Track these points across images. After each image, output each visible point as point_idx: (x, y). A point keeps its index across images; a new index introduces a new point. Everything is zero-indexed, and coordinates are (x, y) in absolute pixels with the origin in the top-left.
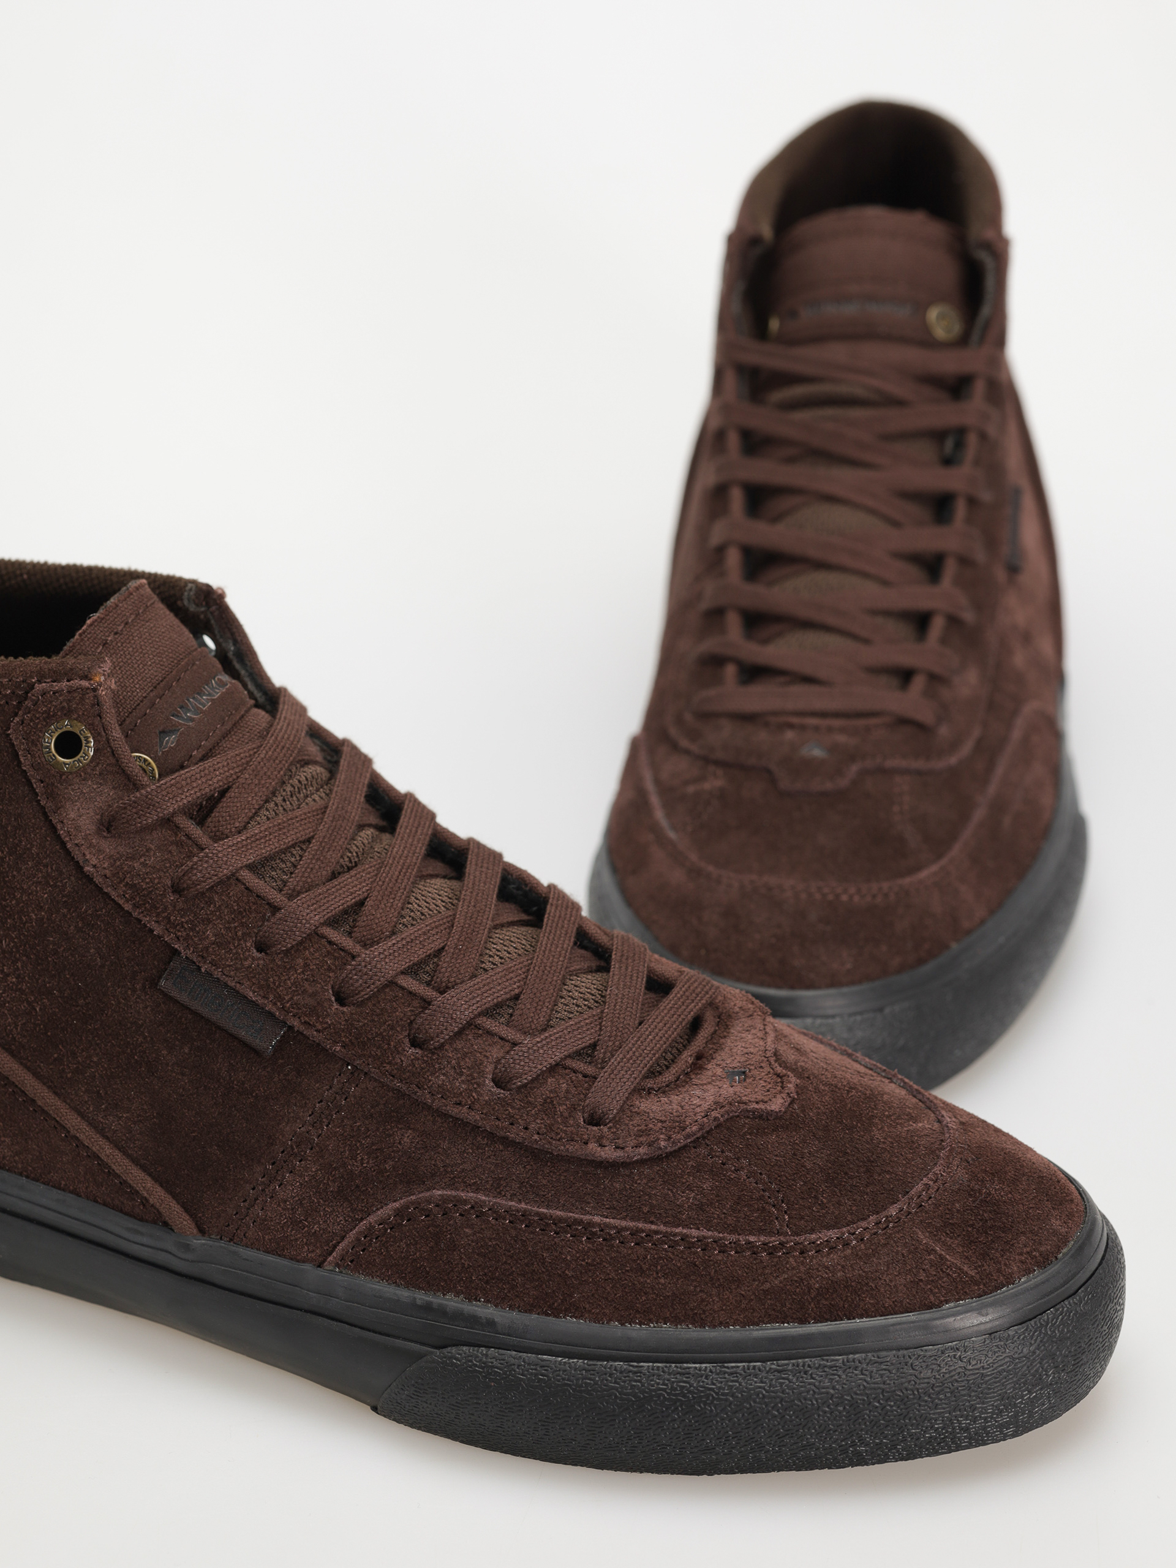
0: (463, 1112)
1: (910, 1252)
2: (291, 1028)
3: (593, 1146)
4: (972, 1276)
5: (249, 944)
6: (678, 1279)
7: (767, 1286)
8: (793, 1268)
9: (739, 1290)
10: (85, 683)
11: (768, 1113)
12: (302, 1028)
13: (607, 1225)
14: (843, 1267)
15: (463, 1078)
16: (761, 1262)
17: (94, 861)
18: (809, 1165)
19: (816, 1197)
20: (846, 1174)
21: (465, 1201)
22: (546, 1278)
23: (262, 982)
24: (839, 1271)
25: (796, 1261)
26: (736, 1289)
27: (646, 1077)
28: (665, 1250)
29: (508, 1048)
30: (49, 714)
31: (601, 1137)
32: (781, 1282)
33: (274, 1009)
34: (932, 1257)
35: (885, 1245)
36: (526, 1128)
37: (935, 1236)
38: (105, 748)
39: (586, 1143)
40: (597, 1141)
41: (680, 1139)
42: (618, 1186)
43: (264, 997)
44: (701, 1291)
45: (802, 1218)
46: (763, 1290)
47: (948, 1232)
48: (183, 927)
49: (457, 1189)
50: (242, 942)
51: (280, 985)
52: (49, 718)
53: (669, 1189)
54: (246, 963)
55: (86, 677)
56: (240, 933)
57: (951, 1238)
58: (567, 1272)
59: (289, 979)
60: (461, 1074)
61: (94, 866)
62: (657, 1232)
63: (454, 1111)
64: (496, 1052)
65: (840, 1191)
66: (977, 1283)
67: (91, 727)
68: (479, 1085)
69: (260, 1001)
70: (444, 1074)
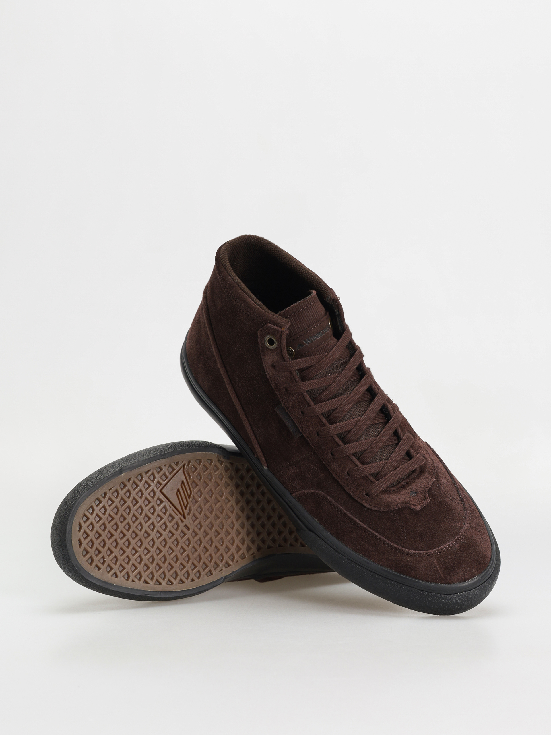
0: (337, 477)
1: (430, 565)
2: (303, 435)
3: (364, 502)
4: (443, 578)
5: (299, 411)
6: (370, 546)
7: (390, 558)
8: (399, 557)
9: (383, 556)
10: (280, 330)
11: (414, 510)
12: (306, 437)
13: (359, 524)
14: (411, 562)
15: (340, 469)
16: (392, 551)
17: (269, 372)
18: (418, 529)
19: (414, 539)
20: (426, 535)
21: (328, 499)
22: (340, 529)
23: (299, 422)
24: (410, 562)
25: (400, 555)
26: (383, 555)
27: (388, 487)
28: (370, 537)
29: (354, 466)
30: (268, 333)
31: (367, 500)
32: (394, 559)
33: (300, 429)
34: (435, 569)
35: (425, 560)
36: (350, 489)
37: (439, 563)
38: (279, 347)
39: (363, 500)
40: (366, 501)
41: (387, 509)
42: (366, 514)
43: (299, 425)
44: (374, 552)
45: (408, 544)
46: (389, 559)
47: (443, 563)
48: (285, 399)
49: (328, 495)
50: (298, 410)
51: (304, 424)
52: (268, 334)
53: (378, 521)
54: (297, 415)
55: (281, 327)
56: (298, 408)
57: (443, 565)
58: (345, 530)
59: (306, 424)
60: (340, 468)
61: (268, 373)
62: (370, 531)
63: (335, 476)
64: (351, 466)
65: (422, 540)
66: (443, 580)
67: (277, 341)
68: (343, 472)
69: (298, 426)
70: (336, 466)
